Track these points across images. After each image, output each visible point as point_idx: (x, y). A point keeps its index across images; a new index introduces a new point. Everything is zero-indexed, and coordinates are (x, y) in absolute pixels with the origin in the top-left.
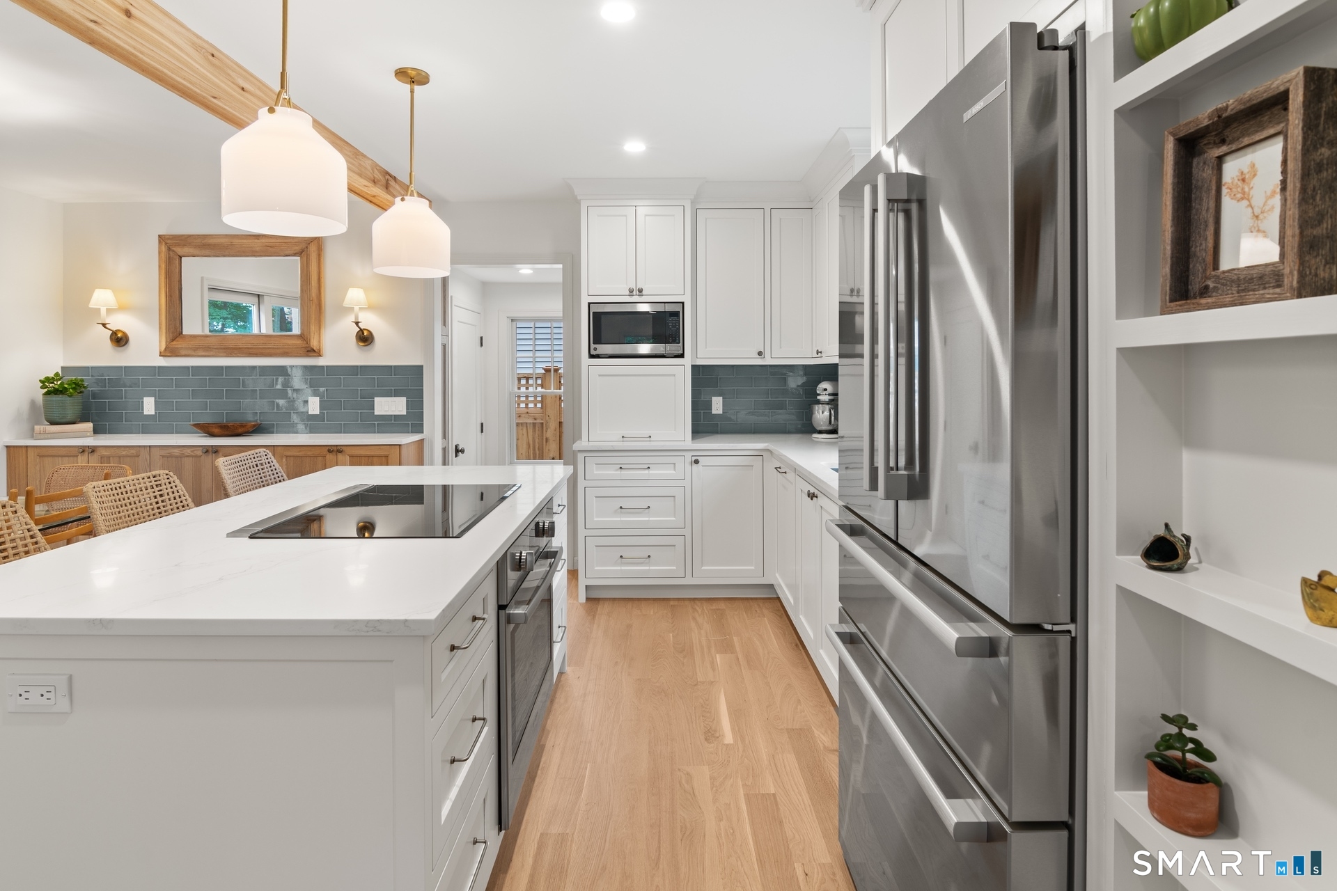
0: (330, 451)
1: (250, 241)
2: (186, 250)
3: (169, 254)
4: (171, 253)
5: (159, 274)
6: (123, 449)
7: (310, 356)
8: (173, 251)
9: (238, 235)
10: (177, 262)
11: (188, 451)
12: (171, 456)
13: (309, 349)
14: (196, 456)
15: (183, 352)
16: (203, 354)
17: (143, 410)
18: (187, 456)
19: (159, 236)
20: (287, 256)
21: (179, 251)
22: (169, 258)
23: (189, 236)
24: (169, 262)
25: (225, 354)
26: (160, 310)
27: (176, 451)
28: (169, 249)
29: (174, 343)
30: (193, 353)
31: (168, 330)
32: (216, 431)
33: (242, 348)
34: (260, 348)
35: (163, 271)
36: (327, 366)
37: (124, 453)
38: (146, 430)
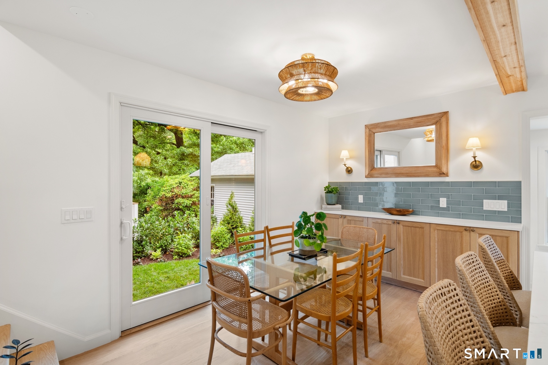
0: (465, 230)
1: (408, 121)
2: (377, 130)
3: (370, 132)
4: (371, 132)
5: (365, 142)
6: (356, 217)
7: (442, 177)
8: (371, 131)
9: (401, 119)
10: (373, 136)
11: (385, 222)
12: (377, 223)
13: (441, 173)
14: (389, 224)
15: (376, 176)
16: (385, 176)
17: (358, 200)
18: (384, 224)
19: (365, 125)
20: (428, 126)
21: (374, 131)
22: (370, 134)
23: (378, 123)
24: (370, 136)
25: (395, 176)
26: (365, 158)
27: (379, 221)
28: (370, 130)
29: (372, 172)
30: (380, 176)
31: (369, 166)
32: (395, 212)
33: (404, 173)
34: (413, 173)
35: (367, 140)
36: (451, 182)
37: (357, 219)
38: (359, 209)
